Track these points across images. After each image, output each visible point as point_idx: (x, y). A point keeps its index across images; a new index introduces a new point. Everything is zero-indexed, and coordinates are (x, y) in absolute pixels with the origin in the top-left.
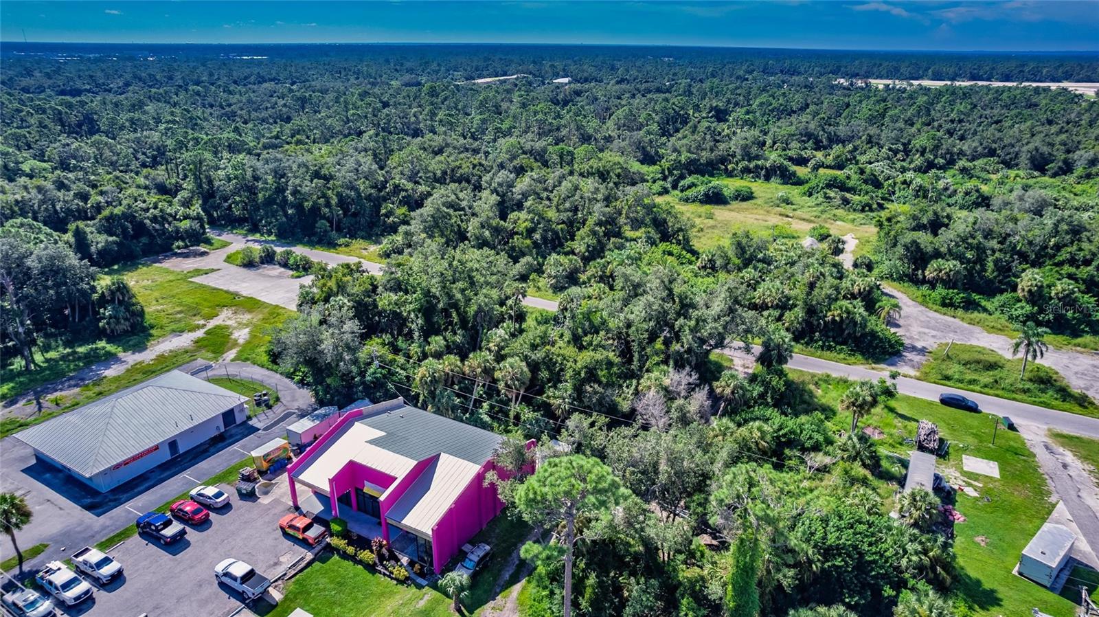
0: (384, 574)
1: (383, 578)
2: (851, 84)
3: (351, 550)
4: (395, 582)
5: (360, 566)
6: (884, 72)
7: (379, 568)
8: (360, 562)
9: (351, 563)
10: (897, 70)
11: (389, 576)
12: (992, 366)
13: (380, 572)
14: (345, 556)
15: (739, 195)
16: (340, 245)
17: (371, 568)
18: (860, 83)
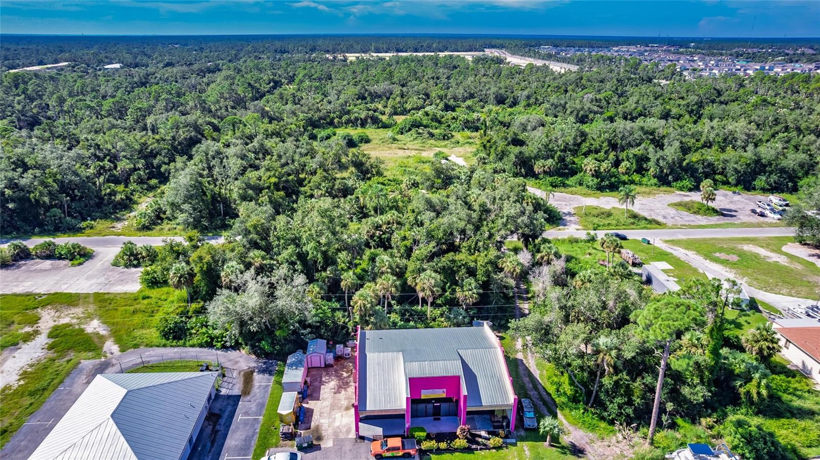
0: (481, 449)
1: (483, 453)
2: (335, 58)
3: (443, 445)
4: (494, 451)
5: (457, 454)
6: (345, 48)
7: (474, 447)
8: (456, 450)
9: (448, 455)
10: (352, 46)
11: (486, 449)
12: (609, 215)
13: (477, 450)
14: (439, 451)
15: (362, 139)
16: (84, 229)
17: (468, 450)
18: (340, 57)
